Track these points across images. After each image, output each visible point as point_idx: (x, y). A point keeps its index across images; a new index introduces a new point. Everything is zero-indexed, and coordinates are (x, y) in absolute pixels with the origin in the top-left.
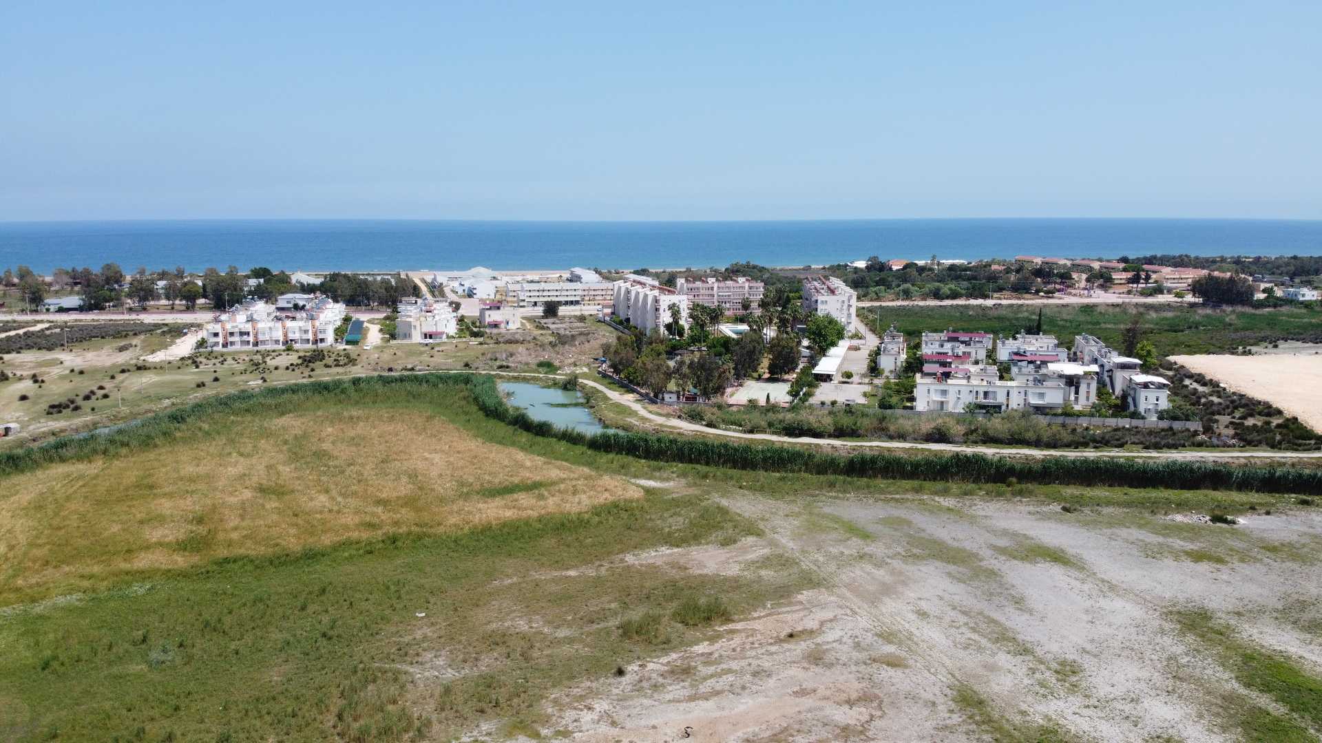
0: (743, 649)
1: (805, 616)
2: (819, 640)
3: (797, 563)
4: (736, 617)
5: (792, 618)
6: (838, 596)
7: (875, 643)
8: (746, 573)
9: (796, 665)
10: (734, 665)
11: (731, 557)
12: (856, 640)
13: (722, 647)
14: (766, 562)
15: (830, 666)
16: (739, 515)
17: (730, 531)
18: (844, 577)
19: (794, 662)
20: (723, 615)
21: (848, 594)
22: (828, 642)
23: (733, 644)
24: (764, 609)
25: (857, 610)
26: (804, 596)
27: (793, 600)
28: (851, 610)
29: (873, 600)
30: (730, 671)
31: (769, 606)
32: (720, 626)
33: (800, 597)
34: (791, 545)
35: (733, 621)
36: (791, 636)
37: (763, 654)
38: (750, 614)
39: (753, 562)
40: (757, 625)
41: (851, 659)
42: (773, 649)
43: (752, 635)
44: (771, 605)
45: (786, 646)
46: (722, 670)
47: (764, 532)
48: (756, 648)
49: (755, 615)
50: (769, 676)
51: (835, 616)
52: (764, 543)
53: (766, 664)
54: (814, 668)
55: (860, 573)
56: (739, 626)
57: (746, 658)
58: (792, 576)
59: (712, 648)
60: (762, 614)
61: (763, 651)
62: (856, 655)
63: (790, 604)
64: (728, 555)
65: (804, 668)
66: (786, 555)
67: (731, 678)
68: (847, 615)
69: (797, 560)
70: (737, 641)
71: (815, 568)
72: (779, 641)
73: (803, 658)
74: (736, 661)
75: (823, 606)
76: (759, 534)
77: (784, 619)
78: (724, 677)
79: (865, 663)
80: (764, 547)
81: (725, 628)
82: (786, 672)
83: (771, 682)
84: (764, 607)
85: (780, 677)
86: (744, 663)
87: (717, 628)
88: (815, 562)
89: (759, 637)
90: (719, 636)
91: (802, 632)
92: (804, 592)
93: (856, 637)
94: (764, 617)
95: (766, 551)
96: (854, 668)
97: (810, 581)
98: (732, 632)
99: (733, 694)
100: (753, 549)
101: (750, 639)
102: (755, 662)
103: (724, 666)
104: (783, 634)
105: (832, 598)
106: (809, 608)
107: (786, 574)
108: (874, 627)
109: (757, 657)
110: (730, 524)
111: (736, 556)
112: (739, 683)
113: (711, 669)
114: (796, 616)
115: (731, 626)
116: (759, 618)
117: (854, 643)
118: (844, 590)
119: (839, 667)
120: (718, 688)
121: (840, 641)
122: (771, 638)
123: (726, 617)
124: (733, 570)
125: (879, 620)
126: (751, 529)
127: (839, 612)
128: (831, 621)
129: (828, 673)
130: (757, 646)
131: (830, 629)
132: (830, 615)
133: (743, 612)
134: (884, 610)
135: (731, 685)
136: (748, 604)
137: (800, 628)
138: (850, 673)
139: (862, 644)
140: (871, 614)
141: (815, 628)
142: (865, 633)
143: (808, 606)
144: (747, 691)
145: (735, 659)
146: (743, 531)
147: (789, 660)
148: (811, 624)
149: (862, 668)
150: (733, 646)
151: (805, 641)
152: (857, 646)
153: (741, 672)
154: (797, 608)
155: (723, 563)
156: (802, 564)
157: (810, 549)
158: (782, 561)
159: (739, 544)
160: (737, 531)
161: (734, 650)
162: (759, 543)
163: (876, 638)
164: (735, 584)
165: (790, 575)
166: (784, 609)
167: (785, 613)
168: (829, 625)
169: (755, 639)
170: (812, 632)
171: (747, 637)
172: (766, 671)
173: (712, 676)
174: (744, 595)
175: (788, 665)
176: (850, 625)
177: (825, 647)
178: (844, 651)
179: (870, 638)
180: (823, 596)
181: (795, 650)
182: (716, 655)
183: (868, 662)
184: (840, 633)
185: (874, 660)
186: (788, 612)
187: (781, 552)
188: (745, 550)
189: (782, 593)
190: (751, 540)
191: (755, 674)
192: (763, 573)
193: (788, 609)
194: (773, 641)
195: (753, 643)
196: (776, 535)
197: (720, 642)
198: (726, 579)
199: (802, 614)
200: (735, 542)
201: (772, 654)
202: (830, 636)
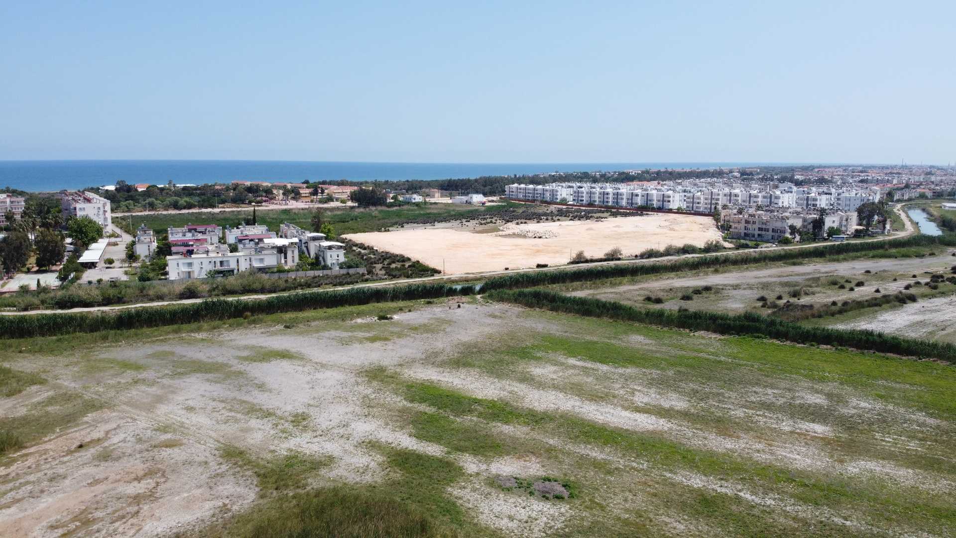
0: (38, 465)
1: (91, 431)
2: (106, 444)
3: (80, 396)
4: (28, 444)
5: (78, 435)
6: (119, 411)
7: (154, 436)
8: (33, 412)
9: (88, 465)
10: (32, 478)
11: (19, 403)
12: (138, 437)
13: (17, 468)
14: (51, 401)
15: (118, 458)
16: (22, 372)
17: (15, 385)
18: (123, 398)
19: (86, 464)
20: (16, 444)
21: (128, 408)
22: (114, 444)
23: (28, 463)
24: (54, 433)
25: (136, 417)
26: (89, 417)
27: (79, 422)
28: (132, 418)
29: (149, 408)
30: (28, 483)
31: (58, 430)
32: (14, 454)
33: (85, 419)
34: (73, 385)
35: (26, 448)
36: (81, 446)
37: (57, 465)
38: (41, 439)
39: (39, 403)
40: (48, 446)
41: (135, 450)
42: (65, 459)
43: (45, 454)
44: (60, 429)
45: (77, 455)
46: (20, 484)
47: (46, 380)
48: (50, 462)
49: (46, 439)
50: (64, 478)
51: (118, 426)
52: (48, 388)
53: (61, 470)
54: (103, 464)
55: (135, 393)
56: (32, 450)
57: (41, 471)
58: (77, 406)
59: (9, 471)
60: (52, 438)
61: (57, 462)
62: (138, 447)
63: (78, 425)
64: (15, 402)
65: (95, 465)
66: (70, 392)
67: (29, 487)
68: (128, 422)
69: (81, 395)
70: (31, 461)
71: (97, 397)
72: (70, 452)
73: (93, 459)
74: (32, 475)
75: (107, 421)
76: (43, 382)
77: (74, 437)
78: (23, 488)
79: (148, 450)
80: (48, 391)
81: (19, 454)
82: (79, 472)
83: (67, 482)
84: (54, 432)
85: (75, 476)
86: (39, 475)
87: (11, 456)
88: (96, 393)
89: (51, 453)
90: (14, 461)
91: (92, 441)
92: (89, 415)
93: (138, 435)
94: (53, 439)
95: (51, 393)
96: (138, 456)
97: (92, 406)
98: (27, 455)
99: (33, 498)
100: (37, 395)
101: (44, 457)
102: (50, 472)
103: (22, 481)
104: (73, 448)
105: (114, 414)
106: (94, 425)
107: (70, 406)
108: (152, 425)
109: (52, 468)
110: (13, 380)
111: (22, 402)
112: (37, 488)
113: (11, 485)
114: (83, 433)
115: (24, 452)
116: (50, 440)
117: (137, 439)
118: (124, 407)
119: (125, 458)
120: (18, 497)
121: (124, 441)
122: (63, 452)
123: (18, 445)
124: (22, 412)
125: (155, 420)
126: (35, 380)
127: (122, 422)
128: (115, 429)
129: (117, 464)
130: (50, 460)
131: (115, 435)
132: (115, 426)
133: (34, 439)
134: (159, 413)
135: (31, 492)
136: (38, 433)
137: (88, 440)
138: (136, 459)
139: (143, 439)
140: (149, 417)
141: (101, 437)
142: (144, 431)
143: (93, 423)
144: (45, 493)
145: (32, 473)
146: (26, 383)
147: (81, 463)
148: (96, 435)
149: (145, 454)
150: (29, 465)
151: (94, 447)
152: (140, 440)
153: (39, 481)
154: (84, 426)
155: (9, 408)
156: (85, 396)
157: (91, 385)
158: (67, 397)
159: (24, 393)
160: (20, 383)
161: (29, 467)
162: (43, 389)
163: (154, 432)
164: (25, 421)
165: (75, 406)
166: (70, 431)
167: (72, 433)
168: (113, 432)
169: (48, 455)
170: (99, 440)
171: (40, 456)
172: (60, 476)
173: (11, 490)
174: (34, 428)
175: (81, 467)
176: (132, 429)
177: (112, 448)
178: (128, 448)
179: (149, 434)
180: (106, 414)
181: (86, 455)
182: (13, 474)
183: (150, 449)
184: (124, 436)
185: (155, 447)
186: (76, 431)
187: (64, 391)
188: (30, 396)
189: (69, 420)
190: (34, 388)
191: (51, 480)
192: (50, 409)
193: (75, 429)
194: (64, 454)
195: (46, 459)
196: (58, 381)
197: (16, 464)
198: (14, 419)
199: (88, 430)
200: (20, 391)
201: (65, 463)
202: (115, 440)
